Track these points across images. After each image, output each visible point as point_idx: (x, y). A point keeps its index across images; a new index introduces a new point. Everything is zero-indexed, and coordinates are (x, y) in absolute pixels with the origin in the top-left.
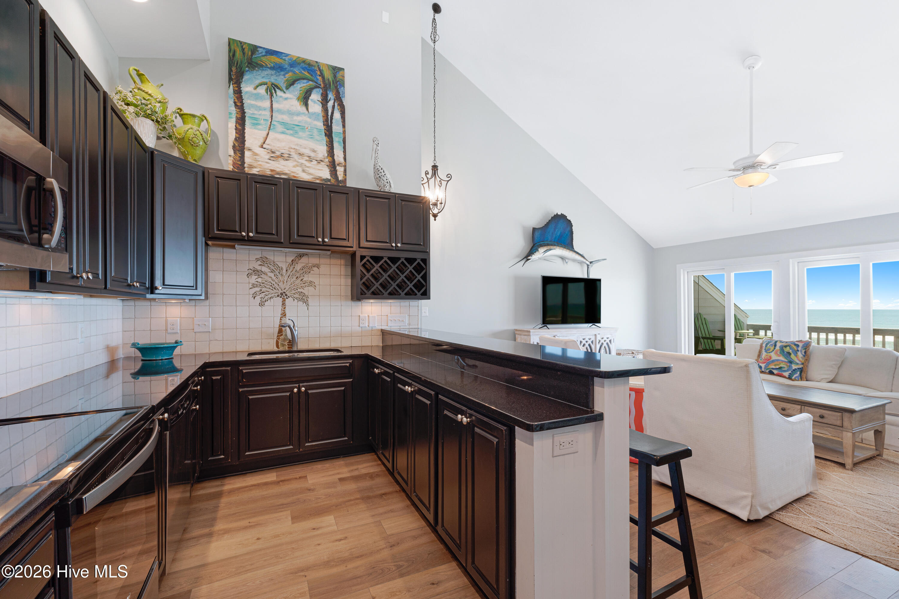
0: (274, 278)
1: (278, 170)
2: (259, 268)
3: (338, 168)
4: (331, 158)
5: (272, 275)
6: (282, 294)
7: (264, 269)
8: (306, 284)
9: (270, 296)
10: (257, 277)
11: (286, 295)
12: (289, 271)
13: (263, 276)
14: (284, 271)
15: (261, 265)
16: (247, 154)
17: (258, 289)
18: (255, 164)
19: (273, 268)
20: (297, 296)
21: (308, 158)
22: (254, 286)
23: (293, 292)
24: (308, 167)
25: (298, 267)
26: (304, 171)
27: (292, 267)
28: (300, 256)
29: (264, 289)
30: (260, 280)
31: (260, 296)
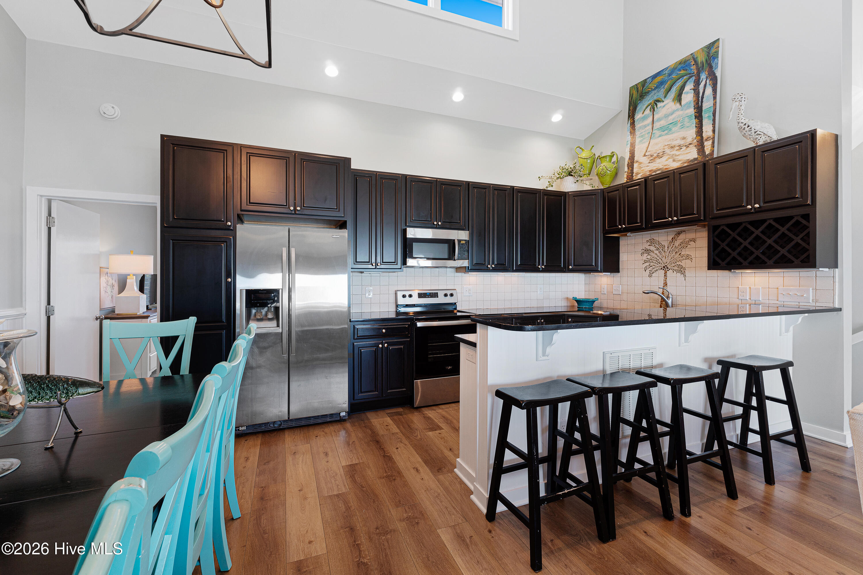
0: (659, 254)
1: (654, 168)
2: (648, 248)
3: (706, 143)
4: (699, 137)
5: (657, 252)
6: (664, 267)
7: (652, 248)
8: (684, 258)
9: (655, 269)
10: (647, 255)
11: (667, 268)
12: (670, 248)
13: (651, 254)
14: (666, 248)
15: (650, 245)
16: (635, 165)
17: (647, 264)
18: (639, 171)
19: (658, 246)
20: (676, 268)
21: (678, 148)
22: (645, 262)
23: (673, 265)
24: (678, 155)
25: (677, 243)
26: (674, 161)
27: (672, 244)
28: (679, 234)
29: (652, 264)
30: (649, 257)
31: (649, 270)
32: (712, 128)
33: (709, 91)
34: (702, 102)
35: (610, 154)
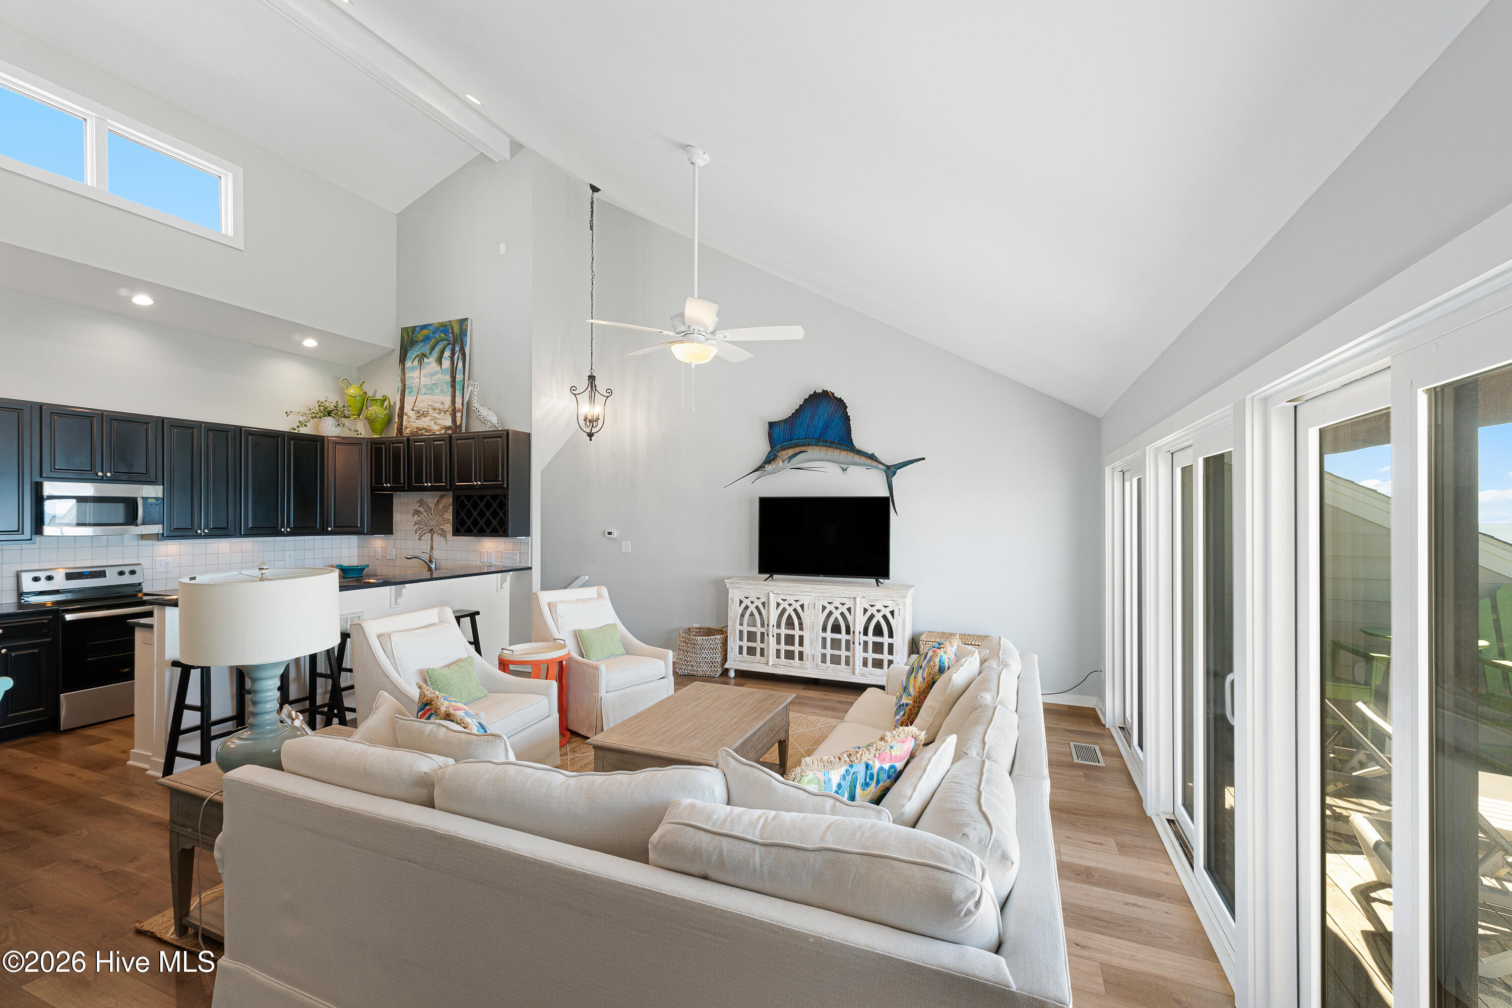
0: (427, 516)
1: (420, 426)
2: (419, 508)
3: (457, 414)
4: (453, 407)
5: (425, 514)
6: (431, 530)
7: (422, 509)
8: (446, 521)
9: (424, 532)
10: (417, 516)
11: (433, 531)
12: (435, 510)
13: (421, 515)
14: (433, 511)
15: (419, 506)
16: (405, 418)
17: (417, 526)
18: (408, 426)
19: (426, 508)
20: (439, 532)
21: (438, 411)
22: (416, 524)
23: (438, 528)
24: (438, 419)
25: (441, 507)
26: (435, 423)
27: (437, 506)
28: (442, 497)
29: (421, 526)
30: (419, 518)
31: (419, 532)
32: (461, 402)
33: (460, 364)
34: (456, 373)
35: (381, 398)
